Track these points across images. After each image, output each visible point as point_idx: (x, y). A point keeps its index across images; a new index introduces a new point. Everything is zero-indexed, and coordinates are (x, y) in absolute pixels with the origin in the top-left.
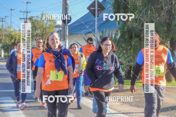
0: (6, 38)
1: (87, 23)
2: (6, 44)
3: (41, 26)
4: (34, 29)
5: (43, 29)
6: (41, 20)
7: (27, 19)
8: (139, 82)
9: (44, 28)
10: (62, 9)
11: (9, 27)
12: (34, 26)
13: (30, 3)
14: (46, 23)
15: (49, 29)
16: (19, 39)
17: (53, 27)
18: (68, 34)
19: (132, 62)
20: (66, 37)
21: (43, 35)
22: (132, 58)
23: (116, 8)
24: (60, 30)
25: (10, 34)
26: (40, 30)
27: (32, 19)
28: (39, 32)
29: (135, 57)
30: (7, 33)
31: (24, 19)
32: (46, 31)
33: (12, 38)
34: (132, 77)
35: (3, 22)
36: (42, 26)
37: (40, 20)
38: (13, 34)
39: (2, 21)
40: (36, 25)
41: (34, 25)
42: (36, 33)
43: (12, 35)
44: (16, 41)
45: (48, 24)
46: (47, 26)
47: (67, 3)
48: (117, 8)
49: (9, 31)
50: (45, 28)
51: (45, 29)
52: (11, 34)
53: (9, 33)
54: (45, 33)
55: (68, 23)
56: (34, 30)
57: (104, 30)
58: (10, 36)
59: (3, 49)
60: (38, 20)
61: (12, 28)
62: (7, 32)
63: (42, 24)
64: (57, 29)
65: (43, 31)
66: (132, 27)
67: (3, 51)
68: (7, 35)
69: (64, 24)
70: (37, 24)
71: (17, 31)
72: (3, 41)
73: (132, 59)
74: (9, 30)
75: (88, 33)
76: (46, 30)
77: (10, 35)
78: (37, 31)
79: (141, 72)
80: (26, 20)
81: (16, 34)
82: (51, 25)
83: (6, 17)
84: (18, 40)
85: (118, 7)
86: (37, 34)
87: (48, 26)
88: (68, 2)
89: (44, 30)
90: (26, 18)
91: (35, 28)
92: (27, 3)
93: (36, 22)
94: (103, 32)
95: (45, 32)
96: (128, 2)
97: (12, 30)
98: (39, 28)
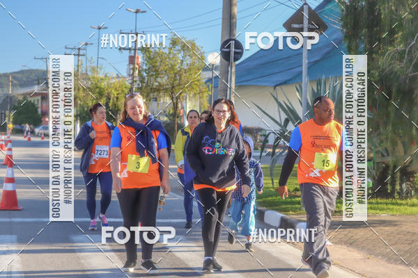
0: (88, 94)
1: (278, 60)
2: (88, 108)
3: (170, 66)
4: (152, 73)
5: (175, 74)
6: (170, 53)
7: (135, 50)
8: (407, 204)
9: (176, 71)
10: (221, 26)
11: (93, 69)
12: (154, 67)
13: (143, 12)
14: (182, 61)
15: (188, 74)
16: (117, 98)
17: (199, 70)
18: (236, 86)
19: (388, 155)
20: (230, 93)
21: (173, 87)
22: (388, 145)
23: (349, 26)
24: (214, 75)
25: (96, 84)
26: (166, 77)
27: (149, 51)
28: (164, 81)
29: (397, 143)
30: (90, 83)
31: (130, 49)
32: (180, 79)
33: (101, 94)
34: (389, 191)
35: (80, 57)
36: (173, 66)
37: (167, 52)
38: (103, 84)
39: (79, 55)
40: (158, 64)
41: (153, 64)
42: (157, 84)
43: (100, 88)
44: (111, 101)
45: (185, 63)
46: (183, 67)
47: (233, 12)
48: (352, 24)
49: (94, 78)
50: (180, 71)
51: (179, 73)
52: (99, 85)
53: (94, 82)
54: (179, 85)
55: (236, 59)
56: (152, 75)
57: (324, 77)
58: (97, 90)
59: (79, 121)
60: (163, 53)
61: (102, 72)
62: (89, 79)
63: (171, 62)
64: (208, 75)
65: (175, 80)
66: (390, 70)
67: (79, 124)
68: (89, 88)
69: (226, 62)
70: (161, 61)
71: (113, 78)
72: (79, 102)
73: (390, 149)
74: (96, 76)
75: (280, 84)
76: (180, 76)
77: (97, 87)
78: (159, 80)
79: (411, 179)
80: (133, 52)
81: (109, 85)
82: (193, 64)
83: (86, 44)
84: (115, 99)
85: (354, 23)
86: (160, 85)
87: (185, 67)
88: (236, 10)
89: (175, 77)
90: (134, 48)
91: (156, 71)
92: (137, 12)
93: (158, 58)
94: (319, 83)
95: (177, 82)
96: (380, 10)
97: (101, 75)
98: (166, 71)
